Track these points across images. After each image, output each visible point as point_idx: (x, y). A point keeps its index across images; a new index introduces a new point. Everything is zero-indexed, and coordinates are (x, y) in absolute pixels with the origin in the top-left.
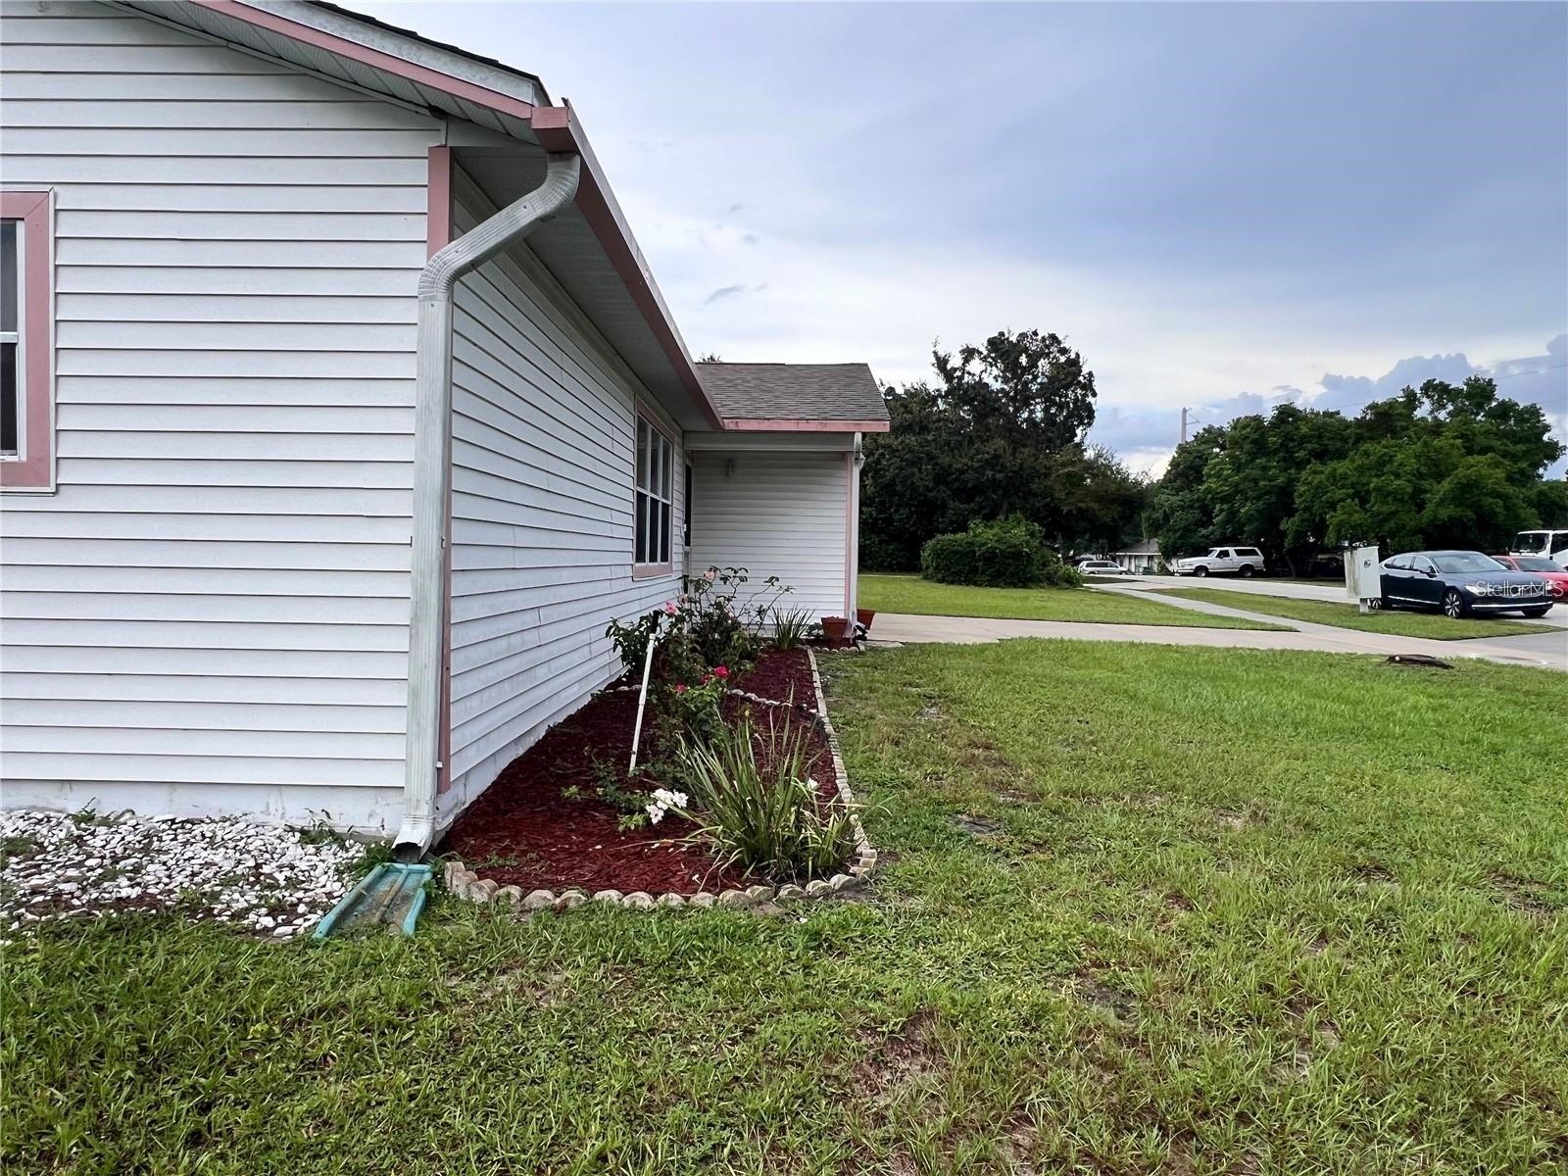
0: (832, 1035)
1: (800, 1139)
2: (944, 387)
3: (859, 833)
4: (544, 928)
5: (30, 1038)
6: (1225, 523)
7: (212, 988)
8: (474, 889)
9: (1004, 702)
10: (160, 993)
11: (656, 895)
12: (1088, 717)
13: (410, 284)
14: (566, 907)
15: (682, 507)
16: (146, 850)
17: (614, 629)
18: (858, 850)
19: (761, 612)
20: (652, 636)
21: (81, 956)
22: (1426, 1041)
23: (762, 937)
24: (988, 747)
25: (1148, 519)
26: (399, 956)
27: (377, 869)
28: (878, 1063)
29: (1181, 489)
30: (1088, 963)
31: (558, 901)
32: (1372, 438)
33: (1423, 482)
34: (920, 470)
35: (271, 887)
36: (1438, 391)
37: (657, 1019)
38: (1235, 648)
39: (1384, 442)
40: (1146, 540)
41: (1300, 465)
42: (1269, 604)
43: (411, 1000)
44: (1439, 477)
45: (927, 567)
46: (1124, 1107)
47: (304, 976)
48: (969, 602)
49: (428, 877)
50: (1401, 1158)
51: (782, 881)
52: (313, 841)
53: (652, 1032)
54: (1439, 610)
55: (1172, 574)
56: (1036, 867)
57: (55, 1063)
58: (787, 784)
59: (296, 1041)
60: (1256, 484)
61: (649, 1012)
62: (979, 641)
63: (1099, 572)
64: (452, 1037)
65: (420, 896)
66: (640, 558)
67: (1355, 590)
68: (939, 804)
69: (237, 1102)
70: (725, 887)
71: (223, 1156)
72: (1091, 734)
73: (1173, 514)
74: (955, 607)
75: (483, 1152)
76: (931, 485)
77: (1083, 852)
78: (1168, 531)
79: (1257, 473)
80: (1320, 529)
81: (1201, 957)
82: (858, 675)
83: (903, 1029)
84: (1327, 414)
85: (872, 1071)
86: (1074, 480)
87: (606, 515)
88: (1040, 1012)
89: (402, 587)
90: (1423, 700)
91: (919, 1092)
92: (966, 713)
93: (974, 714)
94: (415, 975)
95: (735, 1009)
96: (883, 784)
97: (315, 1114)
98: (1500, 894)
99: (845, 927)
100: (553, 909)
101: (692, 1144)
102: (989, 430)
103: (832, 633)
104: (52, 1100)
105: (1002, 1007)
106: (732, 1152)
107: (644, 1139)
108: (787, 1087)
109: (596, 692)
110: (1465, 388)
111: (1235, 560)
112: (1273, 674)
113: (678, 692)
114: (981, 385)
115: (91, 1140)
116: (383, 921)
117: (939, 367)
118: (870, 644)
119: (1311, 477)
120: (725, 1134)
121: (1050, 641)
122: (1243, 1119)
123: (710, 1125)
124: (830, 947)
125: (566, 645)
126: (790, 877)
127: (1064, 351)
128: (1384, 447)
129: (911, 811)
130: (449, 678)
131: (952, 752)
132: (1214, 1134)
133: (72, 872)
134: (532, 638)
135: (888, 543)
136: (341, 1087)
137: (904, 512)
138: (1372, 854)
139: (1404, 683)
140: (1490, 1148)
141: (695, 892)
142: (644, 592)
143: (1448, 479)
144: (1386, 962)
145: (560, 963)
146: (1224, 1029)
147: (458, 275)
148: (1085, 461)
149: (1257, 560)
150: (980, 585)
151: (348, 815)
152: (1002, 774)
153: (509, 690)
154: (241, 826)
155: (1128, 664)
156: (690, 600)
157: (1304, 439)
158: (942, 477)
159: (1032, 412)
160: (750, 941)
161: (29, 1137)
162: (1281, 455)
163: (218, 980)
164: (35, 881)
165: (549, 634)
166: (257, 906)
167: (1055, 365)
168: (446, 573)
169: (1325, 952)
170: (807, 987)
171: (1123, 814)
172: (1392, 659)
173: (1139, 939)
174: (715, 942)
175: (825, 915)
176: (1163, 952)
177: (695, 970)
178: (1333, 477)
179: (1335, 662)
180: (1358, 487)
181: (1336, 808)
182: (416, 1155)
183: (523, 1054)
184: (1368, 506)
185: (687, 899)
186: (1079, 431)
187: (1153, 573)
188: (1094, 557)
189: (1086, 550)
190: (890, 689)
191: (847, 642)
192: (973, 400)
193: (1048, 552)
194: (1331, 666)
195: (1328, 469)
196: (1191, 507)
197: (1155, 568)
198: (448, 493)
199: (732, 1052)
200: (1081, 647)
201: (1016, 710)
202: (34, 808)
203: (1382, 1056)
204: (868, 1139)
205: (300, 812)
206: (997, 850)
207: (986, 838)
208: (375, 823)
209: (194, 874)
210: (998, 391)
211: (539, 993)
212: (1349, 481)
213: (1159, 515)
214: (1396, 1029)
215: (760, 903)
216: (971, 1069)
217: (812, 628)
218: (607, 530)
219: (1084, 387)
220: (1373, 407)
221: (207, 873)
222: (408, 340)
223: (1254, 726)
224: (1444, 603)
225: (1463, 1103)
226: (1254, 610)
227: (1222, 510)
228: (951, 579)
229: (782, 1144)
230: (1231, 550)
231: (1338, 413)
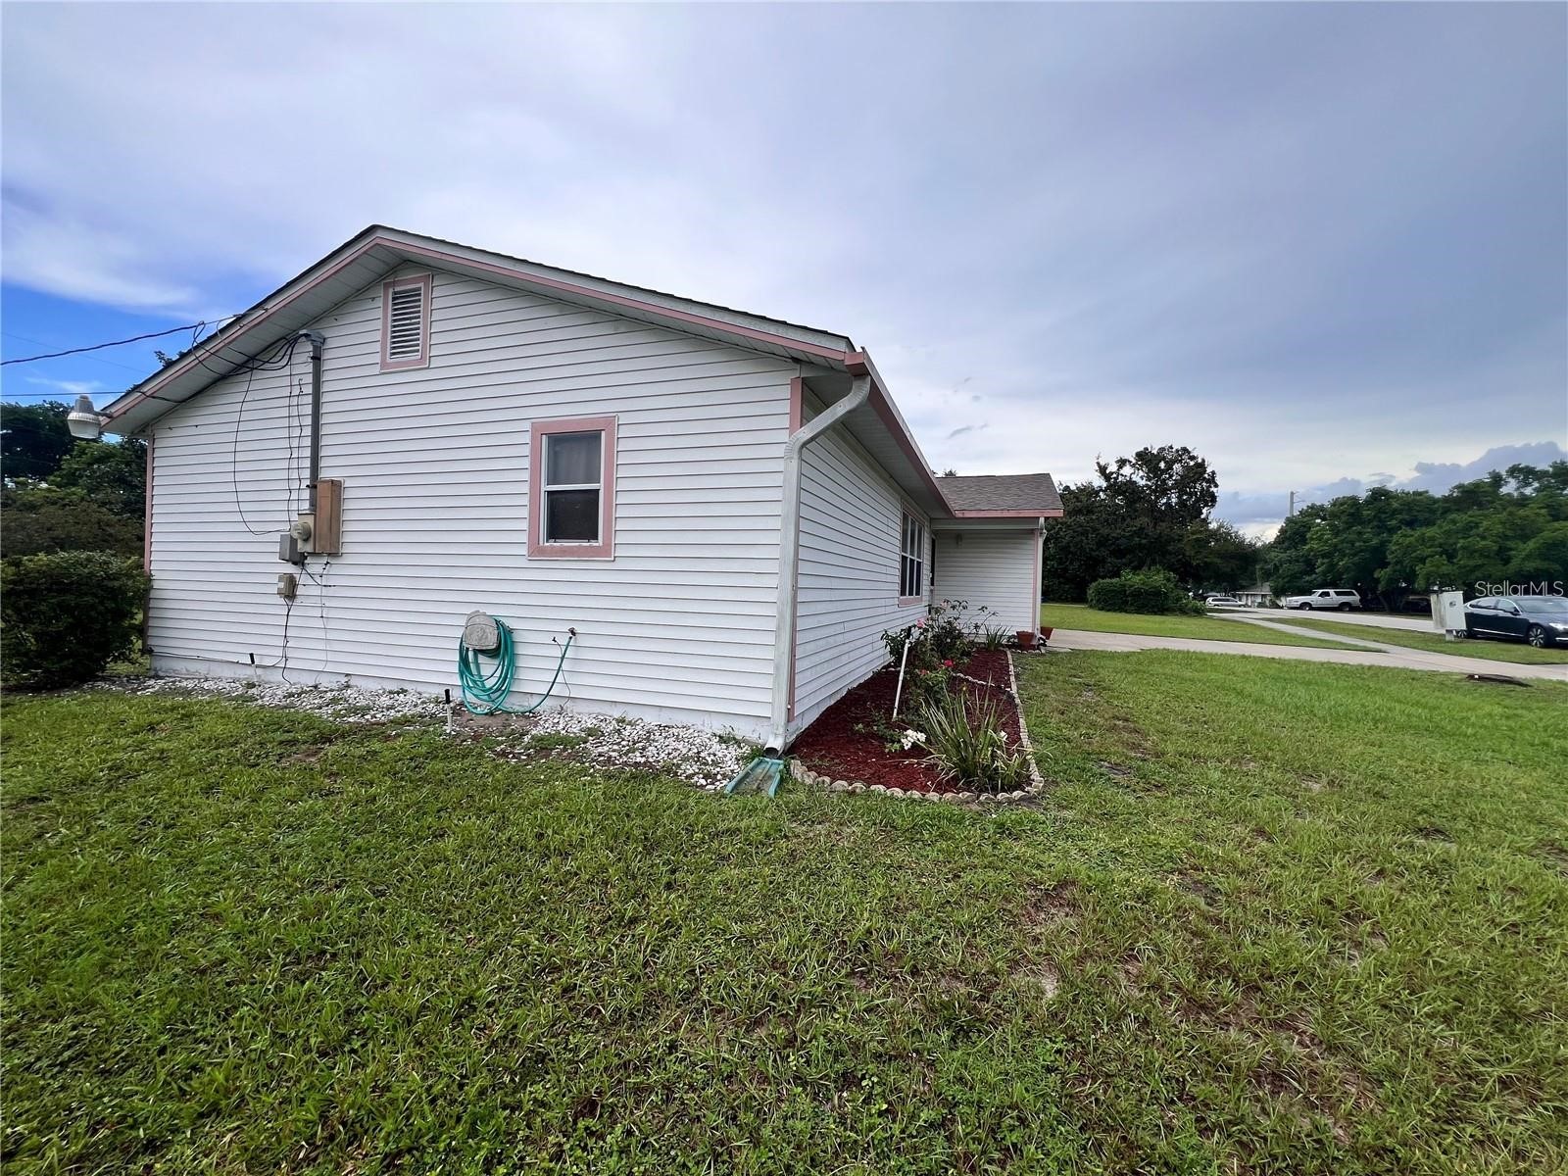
0: (1008, 886)
1: (985, 943)
2: (1104, 484)
3: (1033, 767)
4: (843, 801)
5: (598, 825)
6: (1324, 573)
7: (677, 813)
8: (805, 776)
9: (1141, 691)
10: (653, 811)
11: (905, 791)
12: (1203, 705)
13: (780, 451)
14: (855, 791)
15: (929, 563)
16: (648, 739)
17: (885, 636)
18: (1032, 777)
19: (977, 627)
20: (907, 641)
21: (619, 789)
22: (1466, 959)
23: (967, 823)
24: (1127, 720)
25: (1262, 569)
26: (766, 808)
27: (756, 760)
28: (1037, 906)
29: (1288, 548)
30: (1188, 866)
31: (850, 788)
32: (1458, 510)
33: (1509, 543)
34: (1087, 538)
35: (706, 764)
36: (1524, 473)
37: (903, 860)
38: (1329, 663)
39: (1469, 513)
40: (1259, 584)
41: (1392, 531)
42: (1363, 631)
43: (772, 832)
44: (1525, 538)
45: (1092, 600)
46: (1207, 962)
47: (720, 812)
48: (1121, 623)
49: (782, 767)
50: (1434, 1038)
51: (981, 791)
52: (725, 742)
53: (900, 867)
54: (1525, 641)
55: (1282, 608)
56: (1155, 801)
57: (609, 839)
58: (986, 732)
59: (715, 845)
60: (1353, 545)
61: (899, 856)
62: (1126, 650)
63: (1222, 605)
64: (792, 854)
65: (778, 777)
66: (903, 593)
67: (1441, 622)
68: (1089, 754)
69: (688, 871)
70: (946, 791)
71: (681, 896)
72: (1205, 716)
73: (1281, 565)
74: (1109, 626)
75: (806, 917)
76: (1094, 548)
77: (1190, 794)
78: (1279, 577)
79: (1353, 537)
80: (1411, 578)
81: (1276, 874)
82: (1040, 668)
83: (1054, 889)
84: (1416, 493)
85: (1032, 911)
86: (1201, 544)
87: (883, 569)
88: (1148, 894)
89: (772, 611)
90: (1498, 710)
91: (1063, 928)
92: (1111, 697)
93: (1118, 698)
94: (774, 819)
95: (949, 862)
96: (1052, 738)
97: (724, 883)
98: (1553, 863)
99: (1021, 823)
100: (848, 792)
101: (921, 934)
102: (1137, 511)
103: (1023, 642)
104: (607, 857)
105: (1123, 886)
106: (944, 943)
107: (893, 925)
108: (978, 911)
109: (875, 670)
110: (1551, 469)
111: (1334, 598)
112: (1360, 682)
113: (923, 674)
114: (1132, 483)
115: (624, 878)
116: (758, 788)
117: (1101, 472)
118: (1050, 649)
119: (1400, 541)
120: (940, 931)
121: (1179, 652)
122: (1299, 986)
123: (932, 925)
124: (1010, 834)
125: (858, 643)
126: (987, 789)
127: (1192, 458)
128: (1470, 516)
129: (1068, 757)
130: (794, 674)
131: (1101, 721)
132: (1276, 992)
133: (616, 747)
134: (840, 639)
135: (1065, 584)
136: (737, 871)
137: (1076, 565)
138: (1433, 820)
139: (1481, 695)
140: (1517, 1045)
141: (929, 791)
142: (905, 614)
143: (1533, 540)
144: (1435, 898)
145: (850, 822)
146: (1289, 924)
147: (804, 445)
148: (1210, 531)
149: (1355, 599)
150: (1130, 613)
151: (742, 730)
152: (1135, 738)
153: (826, 668)
154: (691, 731)
155: (1239, 670)
156: (932, 619)
157: (1395, 512)
158: (1102, 542)
159: (1169, 499)
160: (960, 824)
161: (598, 873)
162: (1375, 523)
163: (680, 808)
164: (600, 750)
165: (849, 637)
166: (698, 773)
167: (1187, 468)
168: (795, 603)
169: (1381, 884)
170: (994, 855)
171: (1224, 772)
172: (1471, 677)
173: (1228, 856)
174: (939, 822)
175: (1007, 814)
176: (1246, 867)
177: (927, 836)
178: (1422, 540)
179: (1416, 677)
180: (1446, 547)
181: (1405, 784)
182: (772, 913)
183: (829, 869)
184: (1455, 561)
185: (924, 795)
186: (1204, 511)
187: (1267, 607)
188: (1218, 594)
189: (1212, 590)
190: (1061, 678)
191: (1033, 647)
192: (1125, 492)
193: (1181, 593)
194: (1413, 679)
195: (1417, 533)
196: (1298, 561)
197: (1268, 603)
198: (797, 560)
199: (946, 886)
200: (1202, 657)
201: (1149, 697)
202: (599, 714)
203: (1425, 963)
204: (1028, 951)
205: (719, 726)
206: (1128, 787)
207: (1119, 778)
208: (756, 736)
209: (669, 754)
210: (1144, 486)
211: (838, 838)
212: (1436, 543)
213: (1270, 566)
214: (1439, 945)
215: (968, 803)
216: (1098, 920)
217: (1010, 637)
218: (883, 578)
219: (1208, 481)
220: (1460, 487)
221: (675, 754)
222: (778, 480)
223: (1338, 720)
224: (1528, 636)
225: (1495, 1008)
226: (1349, 635)
227: (1323, 564)
228: (1108, 608)
229: (974, 943)
230: (1331, 591)
231: (1427, 492)
